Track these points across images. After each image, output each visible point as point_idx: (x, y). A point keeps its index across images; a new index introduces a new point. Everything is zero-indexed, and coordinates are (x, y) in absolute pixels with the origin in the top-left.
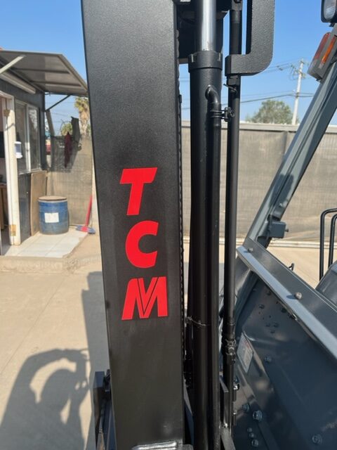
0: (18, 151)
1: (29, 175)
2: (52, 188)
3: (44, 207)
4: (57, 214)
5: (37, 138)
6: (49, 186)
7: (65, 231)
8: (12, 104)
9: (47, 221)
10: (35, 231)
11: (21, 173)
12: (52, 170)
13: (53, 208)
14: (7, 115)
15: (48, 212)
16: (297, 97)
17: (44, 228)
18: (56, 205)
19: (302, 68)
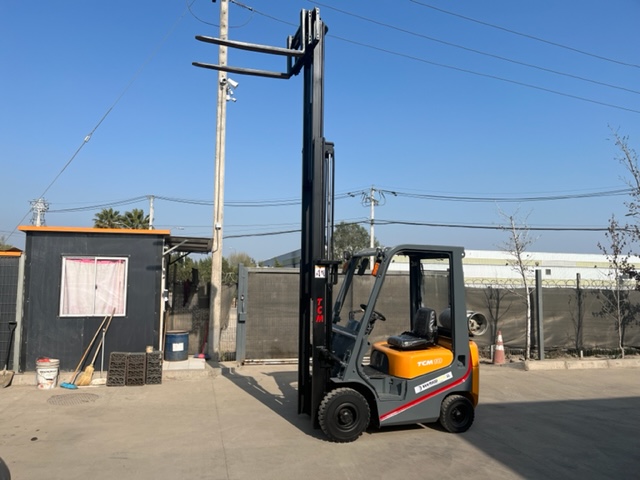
3: (172, 339)
4: (182, 345)
7: (187, 359)
9: (174, 350)
15: (175, 343)
16: (372, 224)
17: (172, 357)
18: (181, 337)
19: (374, 195)
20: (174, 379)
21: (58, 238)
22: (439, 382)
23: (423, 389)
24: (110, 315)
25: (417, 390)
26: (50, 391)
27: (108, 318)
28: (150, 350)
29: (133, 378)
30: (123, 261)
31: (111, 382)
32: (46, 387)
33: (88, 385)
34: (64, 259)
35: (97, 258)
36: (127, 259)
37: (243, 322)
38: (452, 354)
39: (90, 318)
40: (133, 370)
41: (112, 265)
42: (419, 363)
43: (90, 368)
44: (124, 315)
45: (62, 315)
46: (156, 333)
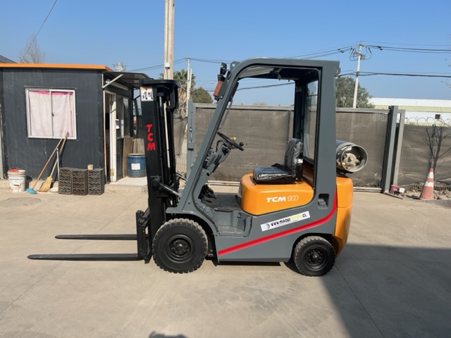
0: (117, 124)
1: (122, 140)
3: (131, 160)
4: (139, 164)
5: (128, 116)
6: (134, 148)
8: (115, 98)
9: (133, 169)
10: (126, 175)
11: (118, 138)
12: (137, 137)
13: (137, 160)
14: (112, 104)
15: (134, 163)
16: (357, 76)
17: (131, 173)
18: (138, 158)
19: (361, 50)
20: (114, 191)
21: (21, 73)
22: (291, 222)
23: (271, 227)
24: (64, 138)
25: (264, 227)
26: (18, 194)
27: (63, 140)
28: (90, 167)
29: (77, 189)
30: (71, 93)
31: (62, 191)
32: (15, 190)
33: (46, 192)
34: (27, 91)
35: (51, 90)
36: (74, 91)
37: (192, 150)
38: (312, 192)
39: (50, 139)
40: (76, 183)
41: (64, 96)
42: (269, 199)
43: (50, 179)
44: (75, 138)
45: (30, 136)
46: (101, 154)
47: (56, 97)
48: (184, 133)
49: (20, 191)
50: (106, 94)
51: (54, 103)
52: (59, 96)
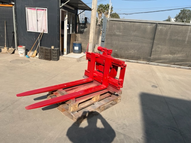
0: (68, 27)
1: (71, 34)
2: (78, 40)
5: (74, 23)
8: (67, 13)
9: (75, 49)
10: (72, 52)
11: (68, 34)
12: (78, 33)
13: (77, 45)
14: (65, 16)
15: (75, 46)
17: (74, 51)
20: (64, 60)
27: (42, 33)
28: (53, 47)
29: (46, 57)
30: (46, 10)
32: (21, 56)
33: (34, 57)
34: (26, 8)
39: (36, 33)
41: (42, 11)
43: (36, 51)
44: (47, 33)
45: (28, 31)
46: (59, 41)
47: (39, 12)
48: (100, 33)
49: (23, 56)
50: (62, 10)
51: (38, 15)
52: (40, 11)
